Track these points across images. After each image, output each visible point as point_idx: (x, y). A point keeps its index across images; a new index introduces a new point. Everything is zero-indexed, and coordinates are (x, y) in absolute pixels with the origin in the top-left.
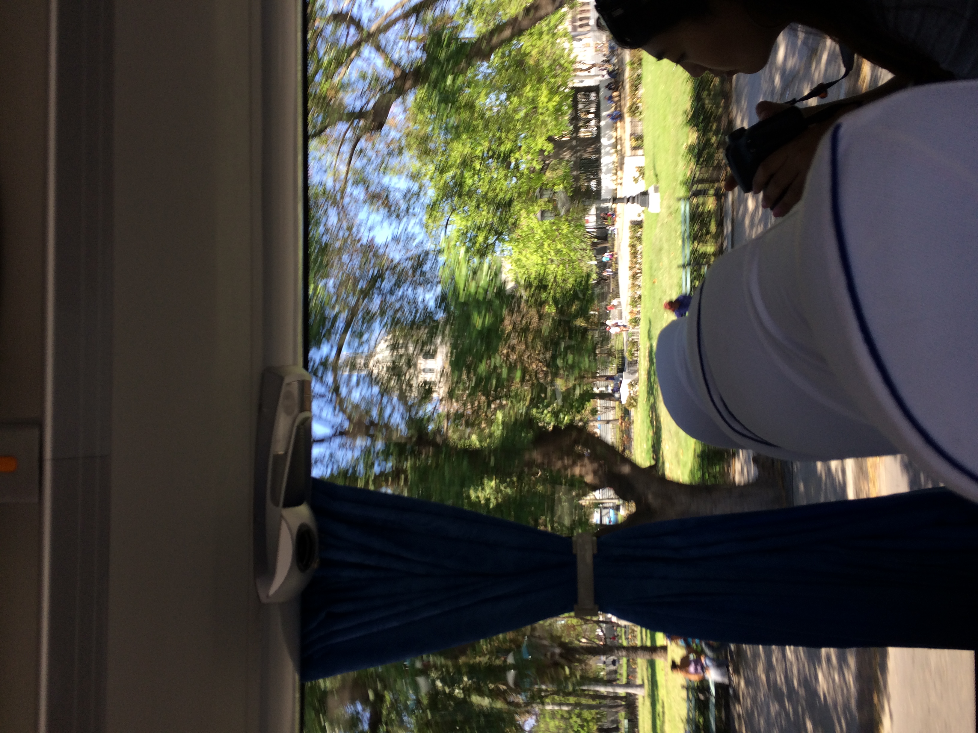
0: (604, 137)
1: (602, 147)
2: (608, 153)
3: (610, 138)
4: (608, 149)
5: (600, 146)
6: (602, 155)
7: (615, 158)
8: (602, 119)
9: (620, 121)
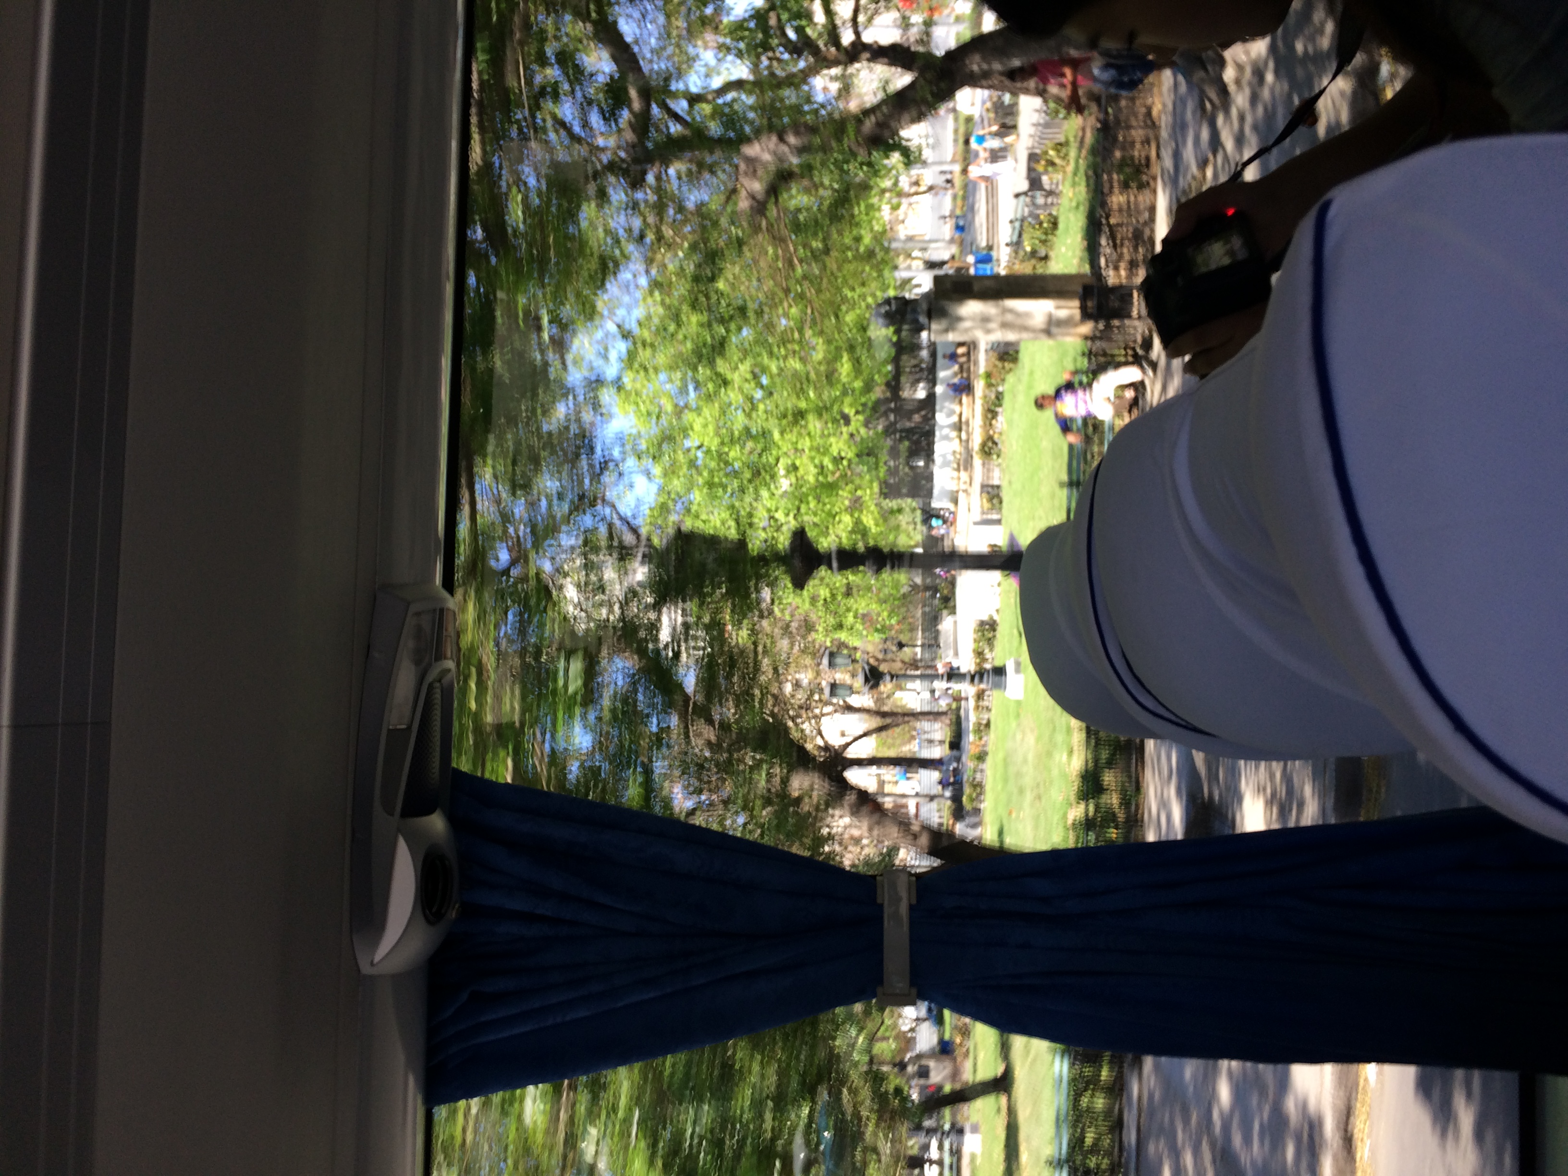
0: (941, 411)
1: (937, 428)
2: (946, 438)
3: (951, 413)
4: (946, 431)
5: (934, 425)
6: (936, 439)
7: (956, 445)
8: (938, 382)
9: (968, 395)
